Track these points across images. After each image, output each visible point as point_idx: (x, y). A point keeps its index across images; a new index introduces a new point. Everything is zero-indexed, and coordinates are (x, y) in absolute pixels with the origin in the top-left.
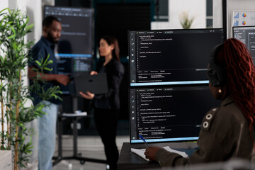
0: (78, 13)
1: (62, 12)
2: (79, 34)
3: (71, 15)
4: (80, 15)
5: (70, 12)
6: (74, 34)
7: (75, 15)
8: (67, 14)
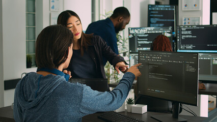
0: (168, 8)
1: (159, 8)
2: (169, 20)
3: (164, 9)
4: (170, 9)
5: (163, 8)
6: (166, 20)
7: (166, 9)
8: (162, 9)
